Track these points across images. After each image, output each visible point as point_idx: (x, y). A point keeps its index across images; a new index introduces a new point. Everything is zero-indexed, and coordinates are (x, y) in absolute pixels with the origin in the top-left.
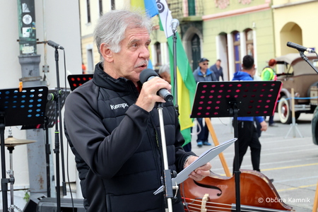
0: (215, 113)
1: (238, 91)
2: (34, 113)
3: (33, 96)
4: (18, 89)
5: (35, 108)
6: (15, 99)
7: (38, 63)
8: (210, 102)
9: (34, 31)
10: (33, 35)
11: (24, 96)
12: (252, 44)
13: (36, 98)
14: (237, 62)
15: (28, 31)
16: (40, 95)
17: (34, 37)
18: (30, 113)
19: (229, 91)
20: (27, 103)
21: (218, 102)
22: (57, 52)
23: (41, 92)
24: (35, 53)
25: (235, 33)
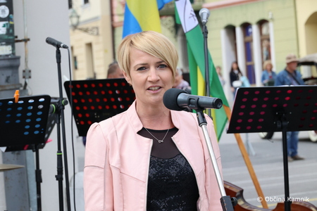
0: (259, 127)
1: (288, 98)
2: (32, 129)
3: (32, 108)
4: (13, 100)
5: (33, 123)
6: (9, 112)
7: (17, 67)
8: (252, 113)
9: (12, 27)
10: (11, 31)
11: (20, 109)
12: (269, 40)
13: (36, 110)
14: (249, 63)
15: (4, 26)
16: (41, 107)
17: (12, 34)
18: (27, 130)
19: (277, 98)
20: (24, 117)
21: (262, 113)
22: (58, 53)
23: (41, 103)
24: (13, 54)
25: (246, 26)
